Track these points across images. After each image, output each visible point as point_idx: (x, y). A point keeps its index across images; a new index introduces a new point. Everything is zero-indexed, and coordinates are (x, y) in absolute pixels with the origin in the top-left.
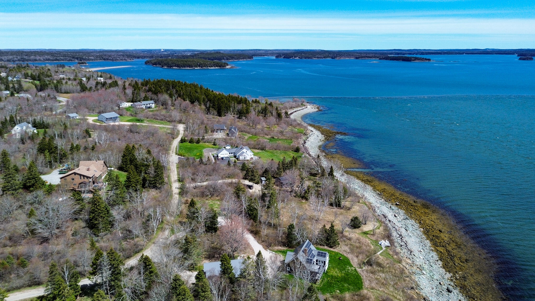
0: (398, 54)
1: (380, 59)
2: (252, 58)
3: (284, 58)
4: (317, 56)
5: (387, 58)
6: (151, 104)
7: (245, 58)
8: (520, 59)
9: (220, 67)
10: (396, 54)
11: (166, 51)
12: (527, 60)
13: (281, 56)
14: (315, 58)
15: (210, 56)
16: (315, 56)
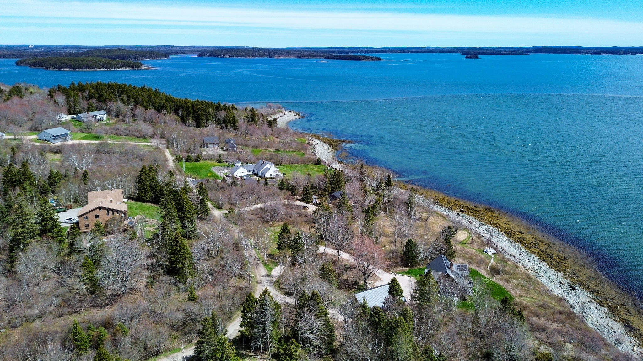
0: (342, 52)
1: (326, 58)
2: (168, 56)
3: (209, 56)
4: (251, 54)
5: (333, 57)
6: (102, 116)
7: (160, 57)
8: (466, 57)
9: (132, 67)
10: (339, 52)
11: (36, 47)
12: (473, 58)
13: (204, 55)
14: (249, 56)
15: (110, 54)
16: (248, 54)
